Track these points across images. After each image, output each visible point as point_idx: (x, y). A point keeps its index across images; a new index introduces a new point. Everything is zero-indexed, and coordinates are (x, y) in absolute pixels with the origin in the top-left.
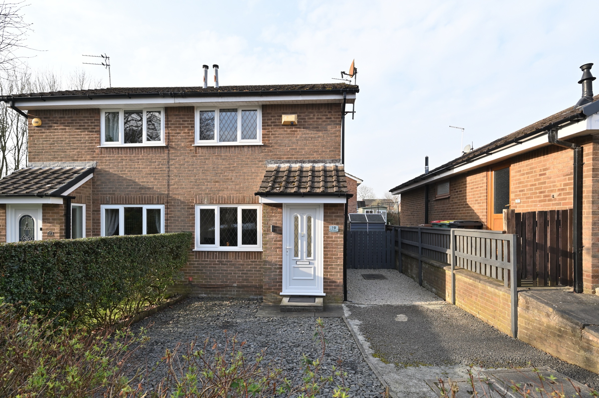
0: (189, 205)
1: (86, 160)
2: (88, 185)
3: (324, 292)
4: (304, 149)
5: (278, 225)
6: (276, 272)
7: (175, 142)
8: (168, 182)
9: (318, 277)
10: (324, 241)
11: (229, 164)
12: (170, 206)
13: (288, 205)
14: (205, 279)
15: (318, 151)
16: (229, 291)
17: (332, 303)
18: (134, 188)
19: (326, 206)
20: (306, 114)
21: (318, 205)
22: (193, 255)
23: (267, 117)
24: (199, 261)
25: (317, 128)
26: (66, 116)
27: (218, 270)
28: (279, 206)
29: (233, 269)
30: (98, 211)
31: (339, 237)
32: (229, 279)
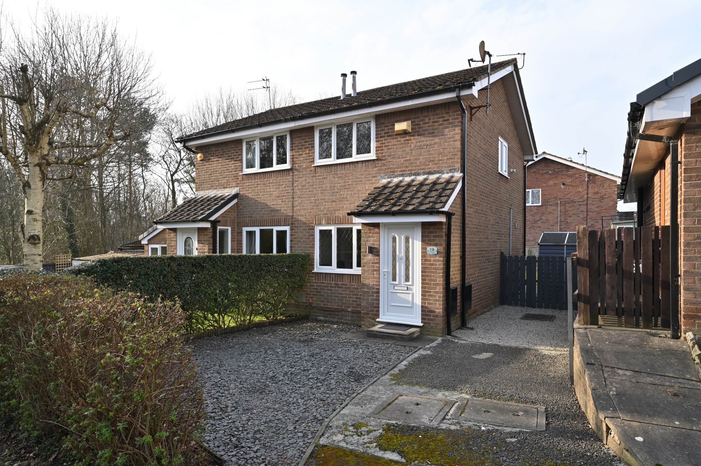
0: (309, 226)
1: (232, 187)
2: (233, 209)
3: (422, 322)
4: (418, 159)
5: (375, 246)
6: (373, 296)
7: (298, 163)
8: (293, 204)
9: (416, 304)
10: (422, 264)
11: (344, 182)
12: (294, 227)
13: (386, 225)
14: (323, 301)
15: (434, 161)
16: (344, 316)
17: (430, 335)
18: (266, 211)
19: (424, 225)
20: (421, 118)
21: (416, 224)
22: (313, 277)
23: (381, 127)
24: (317, 283)
25: (432, 134)
26: (219, 149)
27: (335, 293)
28: (377, 225)
29: (348, 292)
30: (241, 233)
31: (438, 261)
32: (344, 303)
